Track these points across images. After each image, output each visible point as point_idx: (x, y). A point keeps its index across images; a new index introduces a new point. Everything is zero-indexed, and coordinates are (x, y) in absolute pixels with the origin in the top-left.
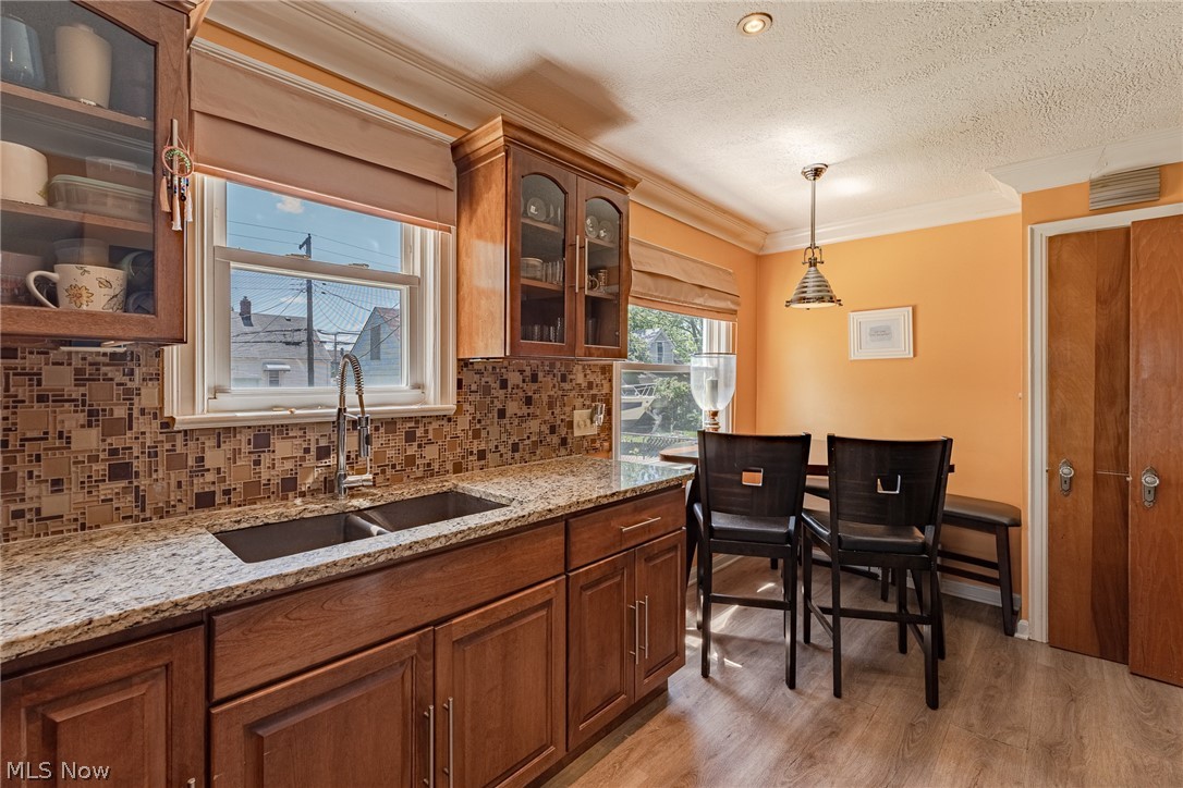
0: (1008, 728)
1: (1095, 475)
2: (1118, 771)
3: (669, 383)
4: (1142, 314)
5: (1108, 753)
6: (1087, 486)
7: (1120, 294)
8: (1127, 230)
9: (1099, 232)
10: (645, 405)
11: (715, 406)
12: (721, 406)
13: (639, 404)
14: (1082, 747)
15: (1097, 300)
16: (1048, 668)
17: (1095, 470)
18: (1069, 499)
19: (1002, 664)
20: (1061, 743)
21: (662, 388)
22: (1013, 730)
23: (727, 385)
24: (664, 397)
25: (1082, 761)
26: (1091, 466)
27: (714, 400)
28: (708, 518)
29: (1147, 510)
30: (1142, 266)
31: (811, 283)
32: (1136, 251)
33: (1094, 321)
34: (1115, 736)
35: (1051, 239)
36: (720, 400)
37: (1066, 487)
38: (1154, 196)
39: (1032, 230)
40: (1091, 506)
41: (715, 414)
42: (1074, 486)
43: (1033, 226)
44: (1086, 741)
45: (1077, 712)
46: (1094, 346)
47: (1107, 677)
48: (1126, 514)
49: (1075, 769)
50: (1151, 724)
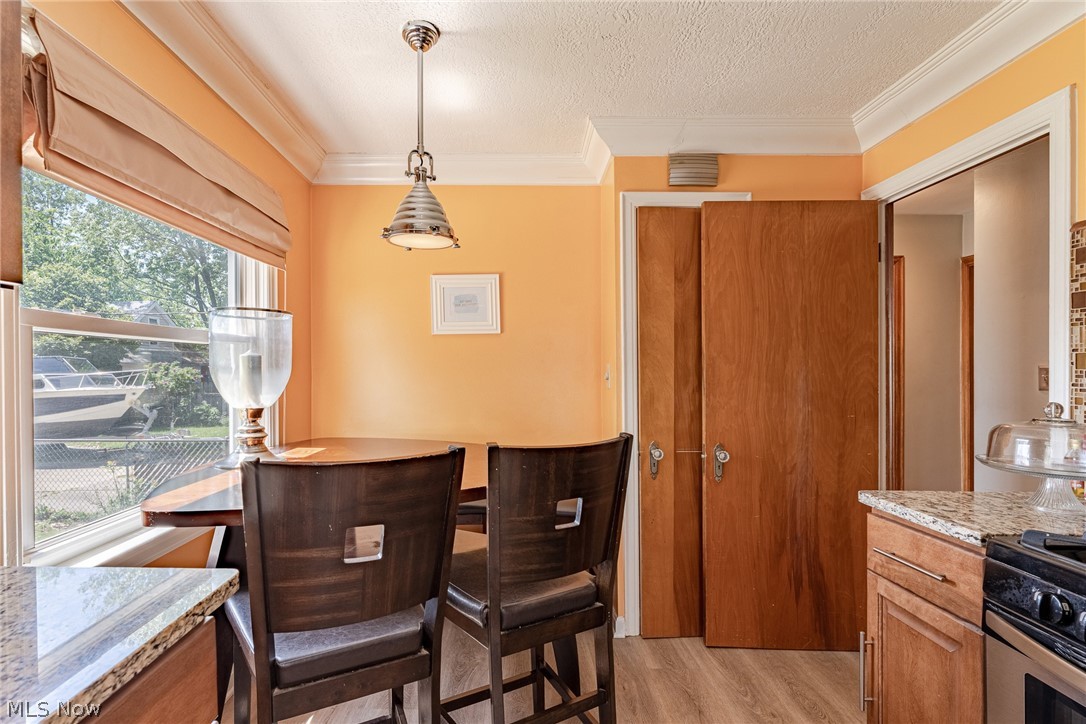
1: (675, 455)
3: (167, 369)
4: (712, 293)
6: (670, 465)
7: (691, 273)
9: (676, 210)
10: (129, 398)
11: (257, 400)
12: (268, 399)
13: (121, 397)
15: (675, 278)
17: (675, 450)
18: (656, 482)
21: (158, 375)
23: (276, 365)
24: (159, 388)
26: (673, 446)
27: (255, 389)
28: (265, 646)
29: (717, 484)
30: (712, 246)
31: (420, 204)
32: (707, 231)
33: (672, 297)
35: (640, 210)
36: (265, 388)
37: (654, 470)
38: (710, 182)
39: (624, 196)
40: (673, 487)
41: (257, 414)
42: (661, 468)
43: (626, 193)
46: (673, 324)
47: (698, 662)
48: (700, 491)
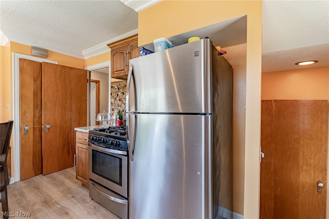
0: (32, 206)
1: (33, 128)
2: (60, 195)
4: (45, 85)
5: (55, 193)
6: (31, 131)
7: (39, 79)
8: (41, 64)
9: (34, 62)
14: (50, 196)
15: (34, 80)
16: (26, 186)
17: (33, 126)
18: (26, 136)
19: (13, 193)
20: (46, 199)
22: (34, 205)
25: (53, 199)
26: (32, 125)
29: (47, 134)
30: (45, 73)
32: (44, 69)
33: (32, 85)
34: (53, 189)
35: (21, 59)
37: (26, 132)
38: (46, 57)
39: (14, 54)
40: (32, 137)
42: (28, 132)
44: (49, 195)
45: (42, 190)
47: (40, 179)
48: (41, 136)
49: (53, 201)
50: (56, 182)
